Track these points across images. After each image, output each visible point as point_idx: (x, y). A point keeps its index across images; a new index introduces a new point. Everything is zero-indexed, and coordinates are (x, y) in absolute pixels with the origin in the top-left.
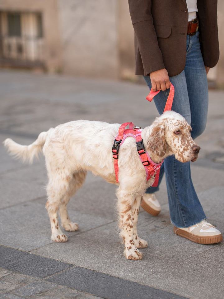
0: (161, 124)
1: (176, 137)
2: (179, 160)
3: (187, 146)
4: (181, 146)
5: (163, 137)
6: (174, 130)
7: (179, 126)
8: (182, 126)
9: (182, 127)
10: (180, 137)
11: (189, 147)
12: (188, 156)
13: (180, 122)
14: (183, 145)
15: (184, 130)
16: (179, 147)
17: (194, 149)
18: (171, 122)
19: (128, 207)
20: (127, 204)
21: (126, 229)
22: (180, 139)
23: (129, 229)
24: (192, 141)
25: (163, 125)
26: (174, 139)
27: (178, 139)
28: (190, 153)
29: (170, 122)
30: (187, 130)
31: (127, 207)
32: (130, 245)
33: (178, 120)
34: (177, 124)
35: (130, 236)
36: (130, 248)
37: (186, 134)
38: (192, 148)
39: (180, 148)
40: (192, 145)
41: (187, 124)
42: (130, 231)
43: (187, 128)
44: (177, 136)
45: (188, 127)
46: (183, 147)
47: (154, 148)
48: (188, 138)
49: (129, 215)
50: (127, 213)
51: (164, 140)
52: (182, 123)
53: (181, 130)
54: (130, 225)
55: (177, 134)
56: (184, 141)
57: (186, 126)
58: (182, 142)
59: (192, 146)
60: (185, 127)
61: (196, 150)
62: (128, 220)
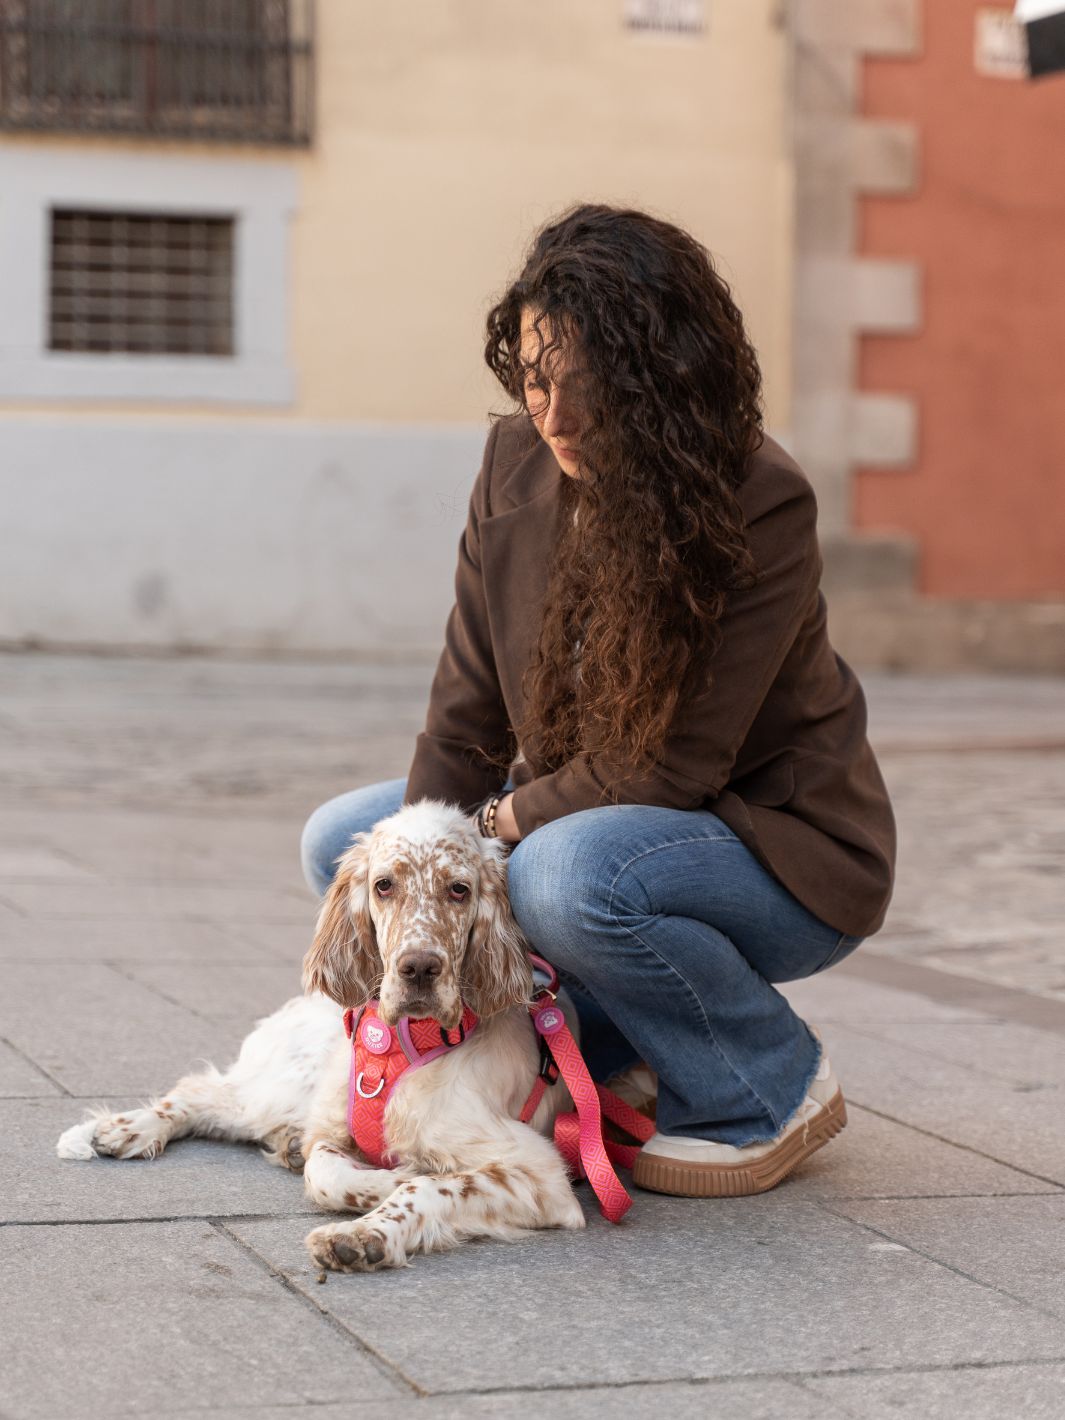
1: (381, 911)
6: (374, 876)
7: (393, 860)
8: (405, 860)
9: (403, 865)
10: (390, 911)
11: (393, 955)
13: (405, 846)
15: (409, 882)
17: (402, 963)
22: (389, 920)
24: (414, 932)
27: (384, 922)
28: (393, 980)
29: (380, 848)
30: (425, 882)
33: (399, 839)
37: (415, 898)
38: (397, 961)
40: (405, 946)
41: (435, 858)
43: (429, 876)
44: (382, 905)
45: (437, 872)
48: (412, 916)
52: (413, 850)
53: (398, 879)
55: (382, 898)
56: (395, 929)
57: (429, 867)
58: (389, 933)
59: (400, 953)
60: (422, 868)
61: (410, 969)
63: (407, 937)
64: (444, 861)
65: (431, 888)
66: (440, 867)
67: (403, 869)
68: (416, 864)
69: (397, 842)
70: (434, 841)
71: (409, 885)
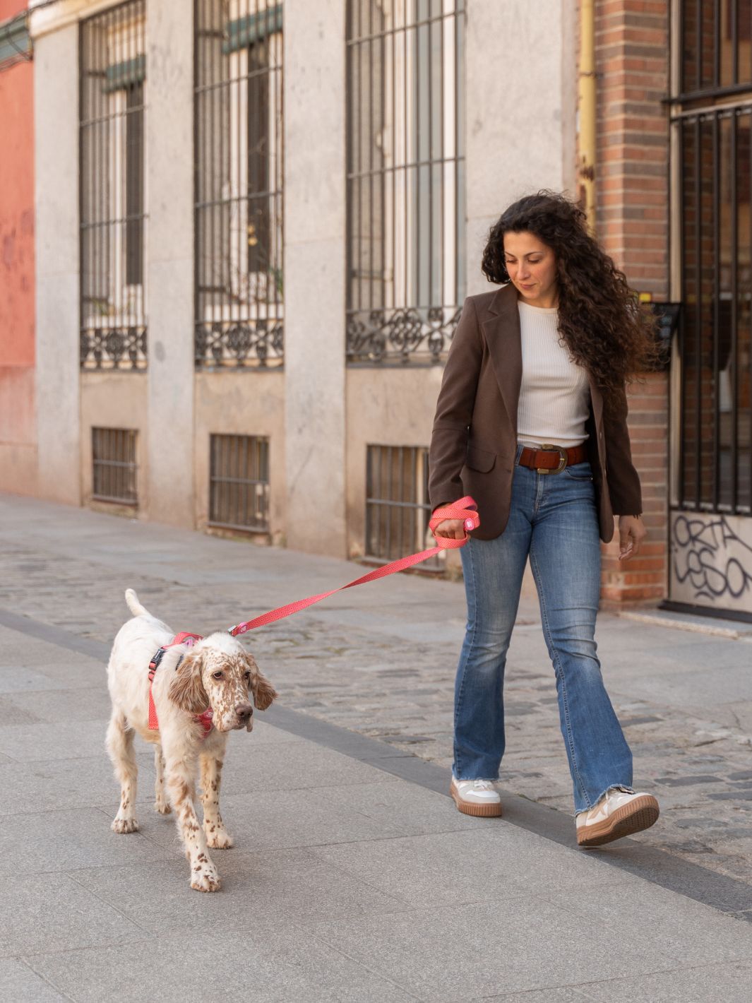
0: (197, 654)
1: (216, 684)
2: (215, 724)
3: (229, 705)
4: (221, 702)
5: (196, 677)
6: (213, 671)
7: (222, 664)
8: (228, 664)
9: (228, 666)
10: (222, 685)
11: (232, 706)
12: (228, 722)
13: (226, 657)
14: (224, 700)
15: (231, 673)
16: (218, 703)
17: (238, 711)
18: (212, 656)
19: (181, 791)
20: (178, 784)
21: (188, 835)
22: (222, 688)
23: (192, 833)
24: (239, 696)
25: (199, 656)
26: (212, 688)
27: (219, 689)
28: (232, 716)
29: (210, 655)
30: (237, 673)
31: (180, 789)
32: (198, 864)
33: (222, 654)
34: (220, 660)
35: (197, 847)
36: (199, 868)
37: (233, 680)
38: (235, 709)
39: (220, 705)
40: (237, 702)
41: (239, 662)
42: (194, 836)
43: (238, 670)
44: (217, 682)
45: (240, 668)
46: (224, 703)
47: (181, 697)
48: (235, 689)
49: (187, 806)
50: (183, 805)
51: (197, 684)
52: (230, 659)
53: (225, 672)
54: (193, 825)
55: (217, 679)
56: (227, 694)
57: (237, 665)
58: (223, 694)
59: (236, 705)
60: (234, 666)
61: (242, 713)
62: (187, 816)
63: (237, 699)
64: (242, 663)
65: (239, 675)
66: (242, 665)
67: (228, 668)
68: (231, 664)
69: (221, 655)
70: (237, 654)
71: (231, 675)
